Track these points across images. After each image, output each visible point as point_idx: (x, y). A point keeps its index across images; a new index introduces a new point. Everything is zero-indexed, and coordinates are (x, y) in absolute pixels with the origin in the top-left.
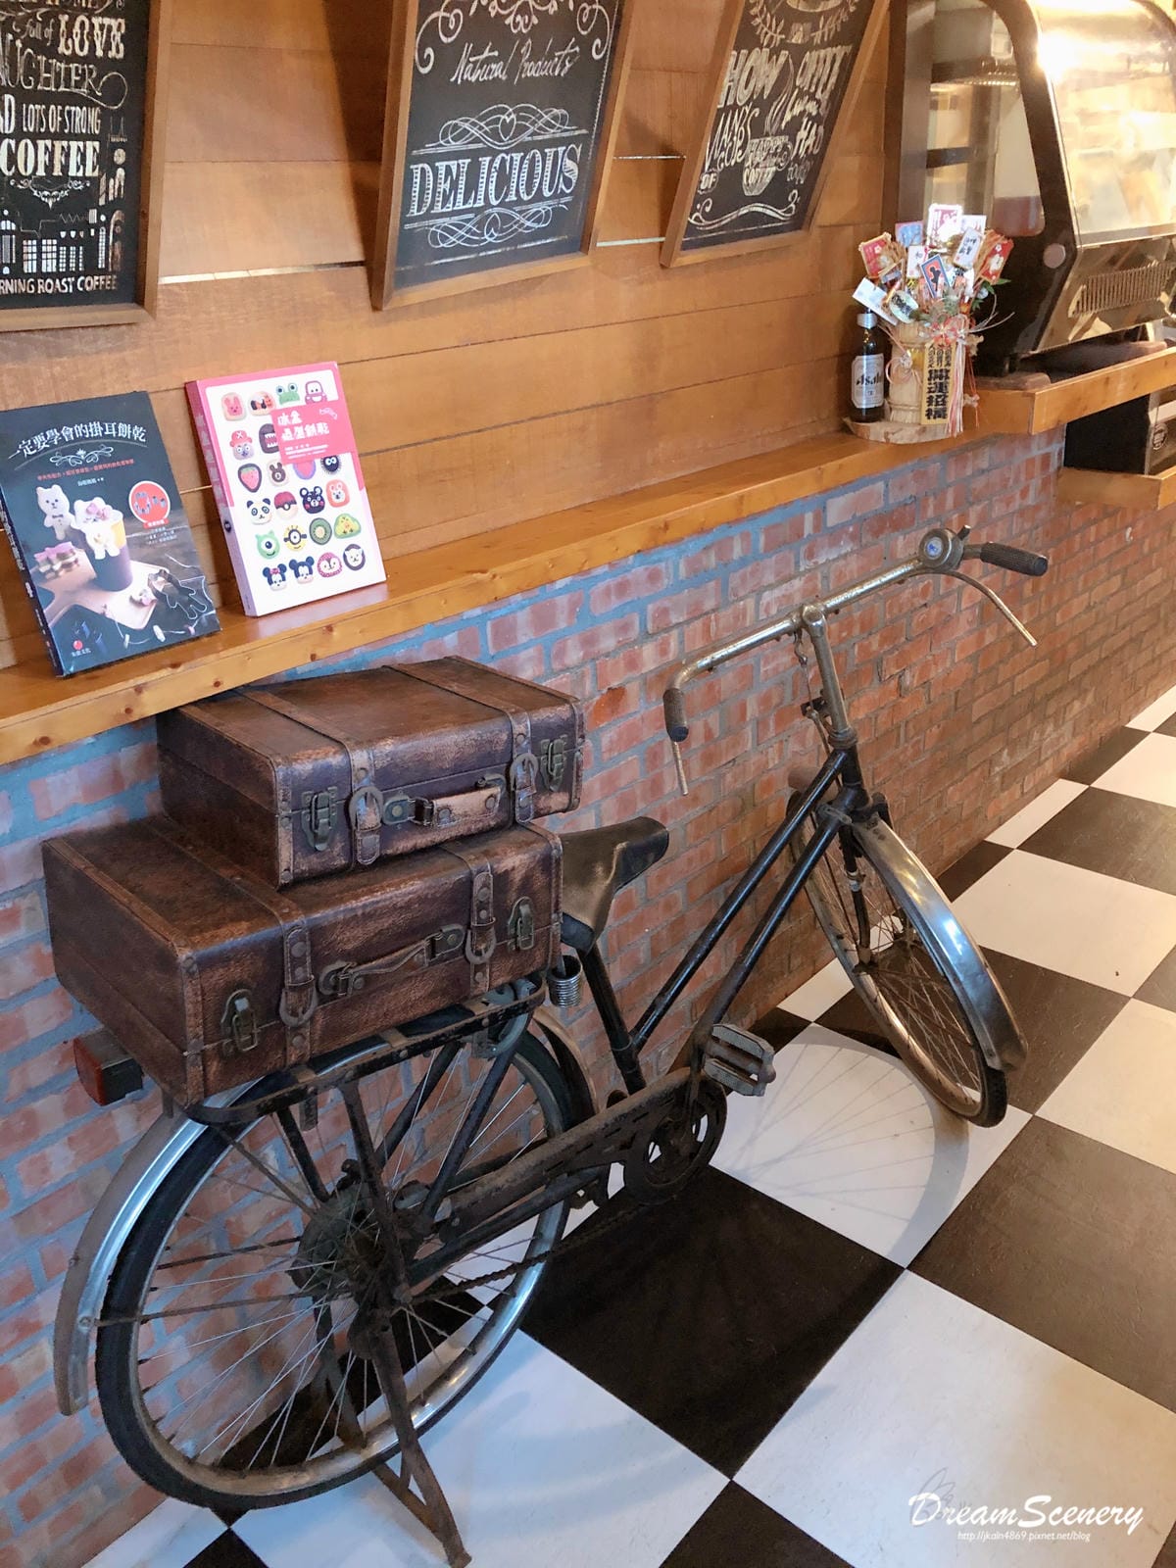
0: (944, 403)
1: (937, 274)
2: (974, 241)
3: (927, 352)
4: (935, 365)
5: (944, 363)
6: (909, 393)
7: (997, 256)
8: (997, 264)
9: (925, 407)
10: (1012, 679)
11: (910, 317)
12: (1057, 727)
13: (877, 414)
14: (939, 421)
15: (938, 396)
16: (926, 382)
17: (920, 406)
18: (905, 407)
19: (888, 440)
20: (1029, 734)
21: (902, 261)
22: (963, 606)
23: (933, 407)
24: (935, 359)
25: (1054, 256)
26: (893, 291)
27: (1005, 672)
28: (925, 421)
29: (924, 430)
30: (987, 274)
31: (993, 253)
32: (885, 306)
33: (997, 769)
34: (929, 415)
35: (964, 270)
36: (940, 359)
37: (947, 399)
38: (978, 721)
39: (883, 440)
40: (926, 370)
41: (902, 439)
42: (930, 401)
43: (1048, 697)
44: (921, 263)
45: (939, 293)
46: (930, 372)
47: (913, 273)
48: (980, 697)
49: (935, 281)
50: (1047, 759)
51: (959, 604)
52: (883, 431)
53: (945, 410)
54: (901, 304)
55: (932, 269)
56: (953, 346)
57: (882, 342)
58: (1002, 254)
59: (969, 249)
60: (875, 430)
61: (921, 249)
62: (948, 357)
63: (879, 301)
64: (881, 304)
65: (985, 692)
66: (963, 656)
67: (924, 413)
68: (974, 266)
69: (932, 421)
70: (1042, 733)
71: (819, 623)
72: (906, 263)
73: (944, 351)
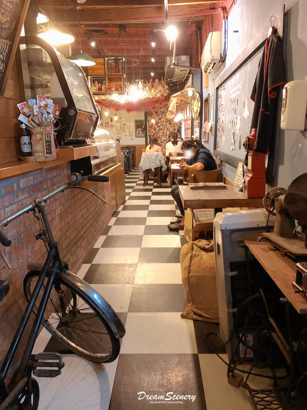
0: (51, 150)
1: (42, 114)
2: (52, 106)
3: (44, 135)
4: (47, 139)
5: (49, 138)
6: (39, 148)
7: (57, 111)
8: (58, 113)
9: (45, 151)
10: (70, 236)
11: (37, 125)
12: (81, 249)
13: (30, 154)
14: (50, 155)
15: (49, 148)
16: (45, 144)
17: (44, 151)
18: (39, 152)
19: (36, 161)
20: (75, 252)
21: (32, 109)
22: (56, 215)
23: (48, 151)
24: (47, 137)
25: (72, 113)
26: (30, 118)
27: (68, 234)
28: (46, 155)
29: (46, 157)
30: (55, 115)
31: (56, 110)
32: (29, 122)
33: (70, 263)
34: (47, 153)
35: (50, 113)
36: (48, 137)
37: (51, 149)
38: (64, 249)
39: (34, 161)
40: (44, 140)
41: (40, 160)
42: (47, 149)
43: (78, 241)
44: (37, 110)
45: (44, 119)
46: (45, 141)
47: (36, 113)
48: (64, 241)
49: (42, 115)
50: (80, 259)
51: (55, 214)
52: (34, 158)
53: (51, 152)
54: (34, 121)
55: (41, 112)
56: (51, 134)
57: (29, 133)
58: (58, 110)
59: (50, 108)
60: (31, 158)
61: (37, 107)
62: (50, 137)
63: (26, 120)
64: (27, 121)
65: (65, 240)
66: (58, 229)
67: (45, 153)
68: (52, 113)
69: (48, 155)
70: (78, 251)
71: (43, 204)
72: (33, 110)
73: (48, 135)
